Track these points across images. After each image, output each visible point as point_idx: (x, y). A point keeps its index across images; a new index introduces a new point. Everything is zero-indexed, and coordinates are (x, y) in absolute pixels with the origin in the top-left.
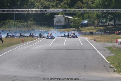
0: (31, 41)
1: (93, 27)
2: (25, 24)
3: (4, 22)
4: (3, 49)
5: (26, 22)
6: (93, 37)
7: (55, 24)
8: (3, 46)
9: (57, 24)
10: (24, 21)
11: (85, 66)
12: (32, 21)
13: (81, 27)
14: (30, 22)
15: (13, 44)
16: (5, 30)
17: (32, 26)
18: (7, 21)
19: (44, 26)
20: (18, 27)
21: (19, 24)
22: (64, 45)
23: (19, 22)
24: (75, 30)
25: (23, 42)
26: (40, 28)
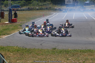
0: (50, 15)
1: (93, 6)
2: (44, 3)
3: (30, 2)
4: (30, 21)
5: (45, 2)
6: (94, 13)
7: (66, 3)
8: (30, 19)
9: (67, 3)
10: (44, 1)
11: (91, 34)
12: (50, 1)
13: (85, 6)
14: (48, 2)
15: (37, 18)
16: (30, 7)
17: (49, 5)
18: (32, 1)
19: (58, 5)
20: (40, 6)
21: (40, 3)
22: (74, 18)
23: (40, 2)
24: (81, 8)
25: (44, 16)
26: (56, 6)
